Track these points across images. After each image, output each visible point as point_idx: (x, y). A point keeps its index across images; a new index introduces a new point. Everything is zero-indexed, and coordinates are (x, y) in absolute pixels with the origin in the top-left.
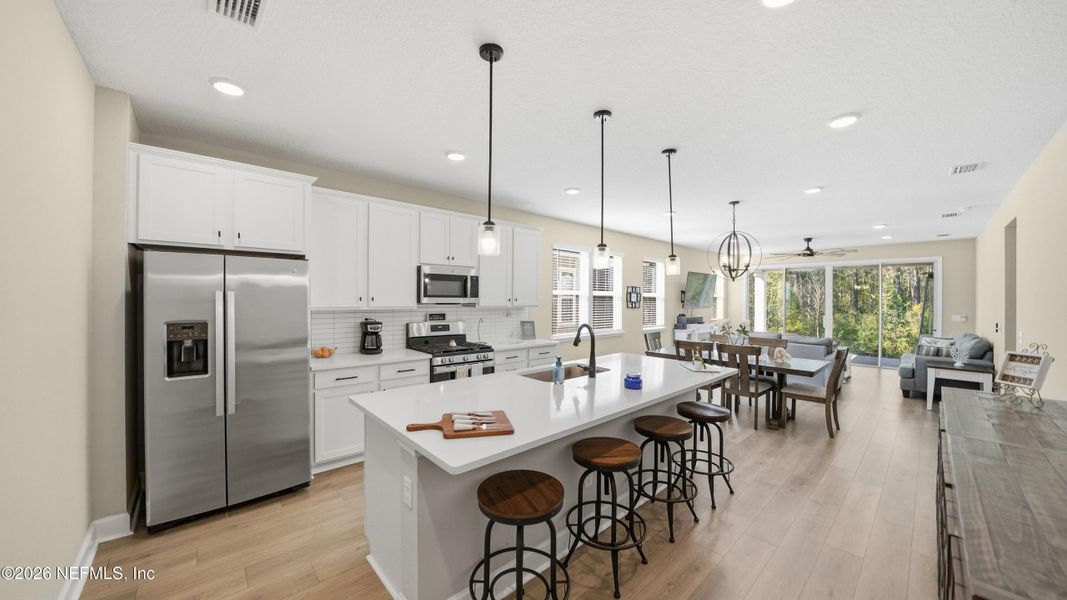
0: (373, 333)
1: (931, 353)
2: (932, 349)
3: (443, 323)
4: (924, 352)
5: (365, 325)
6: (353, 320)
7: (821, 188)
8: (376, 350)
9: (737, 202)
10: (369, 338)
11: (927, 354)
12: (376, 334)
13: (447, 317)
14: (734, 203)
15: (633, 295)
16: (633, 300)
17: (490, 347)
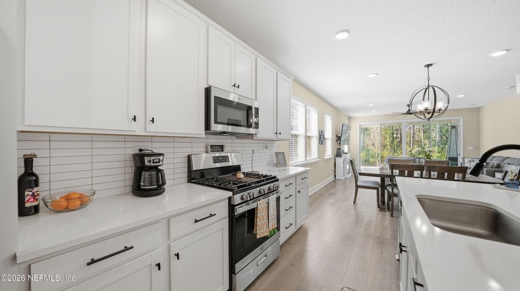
0: (150, 168)
1: (495, 167)
2: (495, 164)
3: (223, 154)
4: (490, 166)
5: (140, 156)
6: (122, 151)
7: (508, 50)
8: (157, 190)
9: (431, 65)
10: (145, 175)
11: (492, 167)
12: (156, 168)
13: (226, 149)
14: (428, 66)
15: (322, 136)
16: (322, 139)
17: (275, 177)
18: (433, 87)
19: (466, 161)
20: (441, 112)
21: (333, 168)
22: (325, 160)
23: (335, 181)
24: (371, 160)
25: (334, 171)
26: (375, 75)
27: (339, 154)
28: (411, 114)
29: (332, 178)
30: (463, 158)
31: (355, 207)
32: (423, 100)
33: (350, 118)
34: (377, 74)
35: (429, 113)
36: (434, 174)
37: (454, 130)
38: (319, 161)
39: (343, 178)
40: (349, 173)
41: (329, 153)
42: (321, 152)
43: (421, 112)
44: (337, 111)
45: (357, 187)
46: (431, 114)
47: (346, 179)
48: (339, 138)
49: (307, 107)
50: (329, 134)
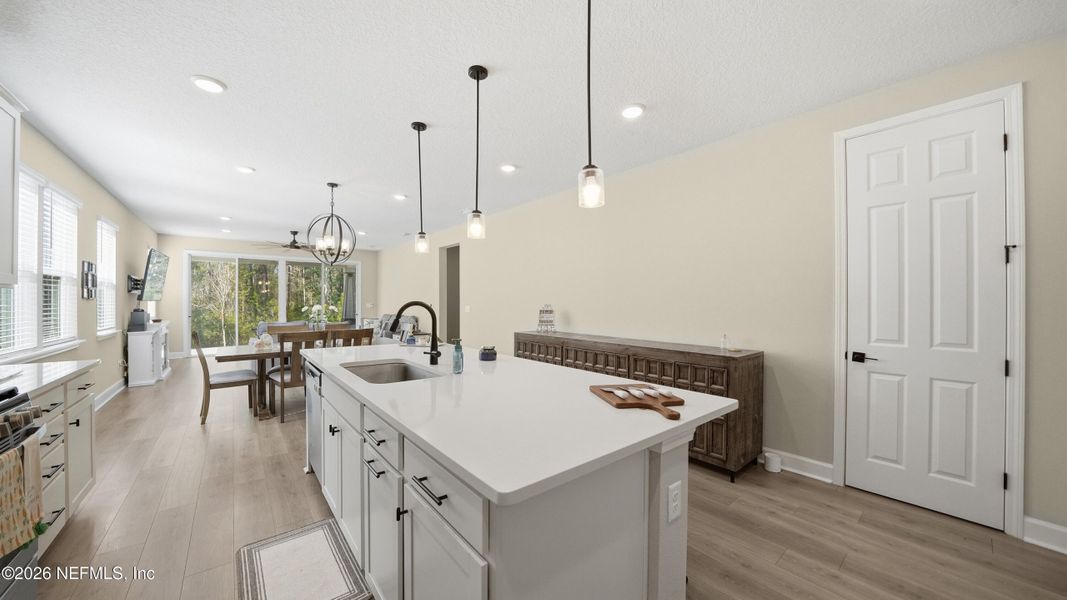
9: (336, 185)
14: (332, 186)
15: (90, 278)
16: (90, 285)
17: (12, 393)
18: (338, 218)
19: (365, 323)
20: (347, 255)
21: (120, 360)
22: (99, 342)
23: (125, 393)
24: (207, 333)
25: (121, 369)
26: (251, 171)
27: (136, 323)
28: (298, 248)
29: (117, 386)
30: (362, 319)
31: (205, 431)
32: (324, 234)
33: (160, 236)
34: (254, 170)
35: (332, 255)
36: (340, 341)
37: (350, 280)
38: (81, 344)
39: (153, 381)
40: (165, 367)
41: (109, 322)
42: (87, 320)
43: (321, 251)
44: (130, 215)
45: (209, 386)
46: (335, 257)
47: (158, 381)
48: (135, 285)
49: (47, 193)
50: (108, 273)
